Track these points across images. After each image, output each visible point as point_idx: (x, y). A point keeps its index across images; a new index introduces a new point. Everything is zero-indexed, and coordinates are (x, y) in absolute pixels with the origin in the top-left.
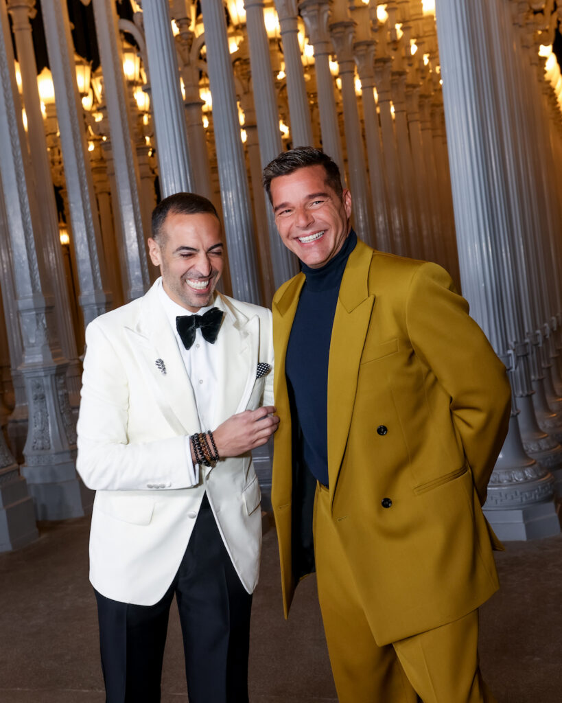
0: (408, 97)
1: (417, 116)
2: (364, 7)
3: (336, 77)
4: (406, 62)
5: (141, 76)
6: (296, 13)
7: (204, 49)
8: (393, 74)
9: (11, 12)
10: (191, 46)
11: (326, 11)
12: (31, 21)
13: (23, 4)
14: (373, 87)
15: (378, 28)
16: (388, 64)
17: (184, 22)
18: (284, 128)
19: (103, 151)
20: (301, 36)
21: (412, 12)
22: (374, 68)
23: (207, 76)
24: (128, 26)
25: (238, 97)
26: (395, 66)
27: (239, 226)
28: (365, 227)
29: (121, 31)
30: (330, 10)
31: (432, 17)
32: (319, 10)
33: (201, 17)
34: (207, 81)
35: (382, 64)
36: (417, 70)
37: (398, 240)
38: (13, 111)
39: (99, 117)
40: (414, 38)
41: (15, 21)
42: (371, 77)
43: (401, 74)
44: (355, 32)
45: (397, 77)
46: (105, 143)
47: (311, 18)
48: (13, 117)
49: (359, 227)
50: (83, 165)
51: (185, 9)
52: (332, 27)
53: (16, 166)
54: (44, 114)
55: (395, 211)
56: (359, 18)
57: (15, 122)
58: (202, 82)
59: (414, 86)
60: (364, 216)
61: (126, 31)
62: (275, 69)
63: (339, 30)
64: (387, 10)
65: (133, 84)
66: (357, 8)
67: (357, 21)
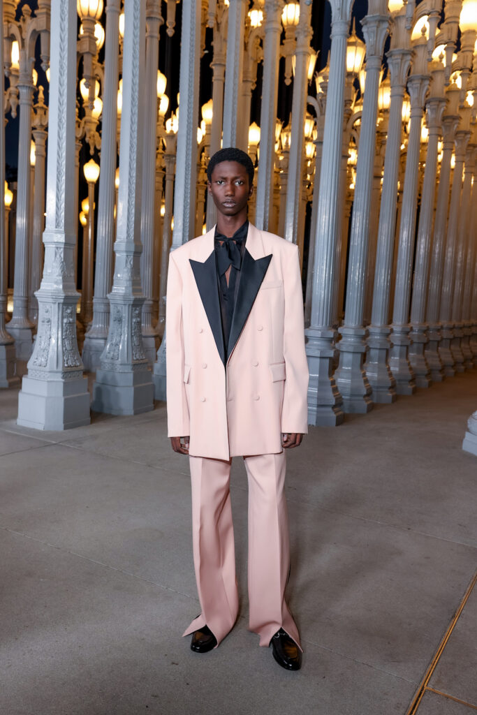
2: (469, 108)
3: (439, 153)
5: (312, 136)
6: (423, 105)
7: (358, 122)
10: (349, 119)
11: (443, 107)
12: (252, 91)
13: (249, 79)
14: (463, 162)
17: (347, 102)
19: (280, 179)
20: (423, 120)
22: (467, 150)
23: (354, 141)
24: (312, 101)
27: (360, 234)
28: (439, 253)
30: (447, 107)
32: (438, 105)
33: (359, 101)
34: (354, 145)
35: (471, 148)
37: (459, 265)
39: (281, 158)
42: (464, 155)
44: (459, 123)
46: (282, 174)
47: (432, 112)
49: (435, 254)
50: (269, 183)
51: (350, 94)
52: (444, 118)
54: (249, 152)
55: (460, 246)
56: (463, 114)
60: (440, 245)
61: (311, 104)
63: (449, 120)
65: (307, 139)
66: (463, 108)
67: (462, 116)
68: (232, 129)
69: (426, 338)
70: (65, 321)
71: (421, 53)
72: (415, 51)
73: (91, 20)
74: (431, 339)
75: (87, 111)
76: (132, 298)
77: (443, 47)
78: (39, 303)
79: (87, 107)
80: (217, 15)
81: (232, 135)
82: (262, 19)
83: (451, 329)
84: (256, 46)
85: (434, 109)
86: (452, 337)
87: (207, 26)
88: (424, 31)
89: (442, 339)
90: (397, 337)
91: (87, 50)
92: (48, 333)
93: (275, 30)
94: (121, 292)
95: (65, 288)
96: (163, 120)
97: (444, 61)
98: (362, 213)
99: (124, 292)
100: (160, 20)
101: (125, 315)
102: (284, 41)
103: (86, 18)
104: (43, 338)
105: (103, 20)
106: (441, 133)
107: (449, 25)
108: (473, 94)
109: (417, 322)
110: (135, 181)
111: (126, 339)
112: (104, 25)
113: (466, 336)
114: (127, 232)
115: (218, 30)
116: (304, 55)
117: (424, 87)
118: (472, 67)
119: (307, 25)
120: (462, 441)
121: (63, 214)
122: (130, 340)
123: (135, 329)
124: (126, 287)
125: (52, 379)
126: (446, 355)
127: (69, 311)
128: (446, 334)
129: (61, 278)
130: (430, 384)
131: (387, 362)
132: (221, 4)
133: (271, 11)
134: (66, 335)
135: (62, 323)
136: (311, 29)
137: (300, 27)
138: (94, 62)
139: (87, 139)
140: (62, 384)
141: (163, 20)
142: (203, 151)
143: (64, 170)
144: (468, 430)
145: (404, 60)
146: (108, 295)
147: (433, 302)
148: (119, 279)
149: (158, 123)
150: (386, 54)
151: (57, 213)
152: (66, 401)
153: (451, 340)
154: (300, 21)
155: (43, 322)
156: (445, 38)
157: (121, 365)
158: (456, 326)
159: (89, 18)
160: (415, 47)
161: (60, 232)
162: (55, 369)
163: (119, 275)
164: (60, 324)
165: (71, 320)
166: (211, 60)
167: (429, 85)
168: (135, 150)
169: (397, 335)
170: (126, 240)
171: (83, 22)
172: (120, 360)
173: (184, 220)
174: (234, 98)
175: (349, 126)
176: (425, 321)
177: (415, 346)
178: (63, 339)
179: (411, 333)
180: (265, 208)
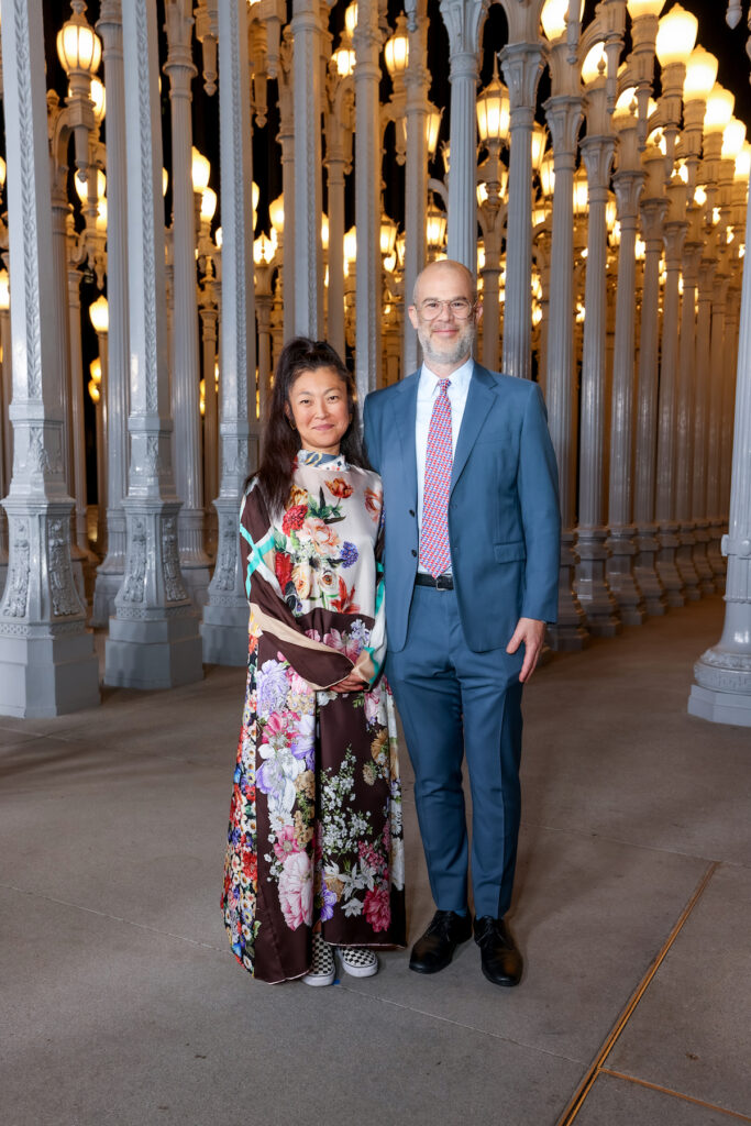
0: (716, 287)
1: (723, 308)
2: (683, 186)
4: (720, 249)
5: (444, 242)
6: (607, 183)
8: (703, 261)
9: (328, 166)
10: (497, 212)
11: (639, 184)
12: (345, 176)
13: (340, 158)
14: (679, 270)
15: (694, 210)
16: (699, 249)
17: (493, 186)
18: (579, 307)
19: (399, 314)
20: (610, 213)
21: (734, 197)
22: (684, 251)
24: (436, 186)
25: (539, 272)
26: (707, 253)
28: (648, 415)
29: (430, 191)
30: (646, 185)
31: (744, 184)
32: (632, 183)
35: (691, 249)
36: (730, 261)
37: (682, 432)
38: (314, 254)
40: (732, 225)
41: (330, 175)
42: (678, 260)
43: (713, 261)
44: (668, 211)
45: (707, 264)
47: (623, 190)
48: (314, 260)
49: (641, 415)
50: (374, 316)
52: (643, 204)
53: (310, 308)
54: (346, 273)
55: (683, 403)
56: (674, 196)
57: (314, 265)
58: (504, 255)
59: (725, 277)
60: (649, 402)
61: (436, 191)
62: (579, 245)
63: (651, 206)
64: (705, 191)
65: (435, 248)
66: (672, 186)
67: (673, 200)
68: (310, 232)
69: (634, 548)
70: (52, 543)
71: (599, 103)
72: (589, 99)
73: (86, 76)
74: (643, 548)
75: (88, 219)
76: (160, 503)
77: (632, 91)
78: (9, 517)
79: (87, 212)
80: (281, 59)
81: (310, 242)
82: (354, 62)
83: (676, 532)
84: (348, 106)
85: (624, 189)
86: (677, 545)
87: (269, 77)
88: (601, 67)
89: (661, 548)
90: (585, 546)
91: (80, 122)
92: (26, 563)
93: (370, 77)
94: (142, 494)
95: (49, 490)
96: (210, 228)
97: (636, 114)
98: (516, 353)
99: (146, 494)
100: (190, 69)
101: (150, 531)
102: (391, 97)
103: (75, 71)
104: (18, 571)
105: (100, 74)
106: (638, 226)
107: (640, 56)
108: (686, 164)
109: (619, 523)
110: (154, 320)
111: (154, 568)
112: (103, 82)
113: (701, 543)
114: (147, 400)
115: (286, 81)
116: (420, 114)
117: (607, 154)
118: (682, 121)
119: (420, 67)
120: (686, 701)
121: (40, 374)
122: (160, 571)
123: (167, 552)
124: (149, 487)
125: (33, 637)
126: (669, 573)
127: (57, 527)
128: (667, 541)
129: (41, 475)
130: (645, 619)
131: (571, 588)
132: (288, 41)
133: (363, 46)
134: (55, 565)
135: (47, 546)
136: (428, 72)
137: (410, 70)
138: (92, 141)
139: (91, 264)
140: (51, 643)
141: (196, 70)
142: (275, 275)
143: (38, 304)
144: (696, 682)
145: (571, 114)
146: (122, 502)
147: (643, 492)
148: (138, 474)
149: (200, 234)
150: (543, 105)
151: (29, 373)
152: (58, 670)
153: (677, 550)
154: (410, 62)
155: (17, 546)
156: (635, 76)
157: (147, 609)
158: (683, 527)
159: (79, 71)
160: (589, 93)
161: (37, 404)
162: (38, 620)
163: (138, 469)
164: (44, 549)
165: (61, 541)
166: (278, 130)
167: (615, 151)
168: (153, 270)
169: (586, 544)
170: (145, 413)
171: (71, 78)
172: (145, 601)
173: (239, 378)
174: (309, 184)
175: (498, 224)
176: (632, 522)
177: (617, 560)
178: (49, 572)
179: (608, 541)
180: (370, 356)
